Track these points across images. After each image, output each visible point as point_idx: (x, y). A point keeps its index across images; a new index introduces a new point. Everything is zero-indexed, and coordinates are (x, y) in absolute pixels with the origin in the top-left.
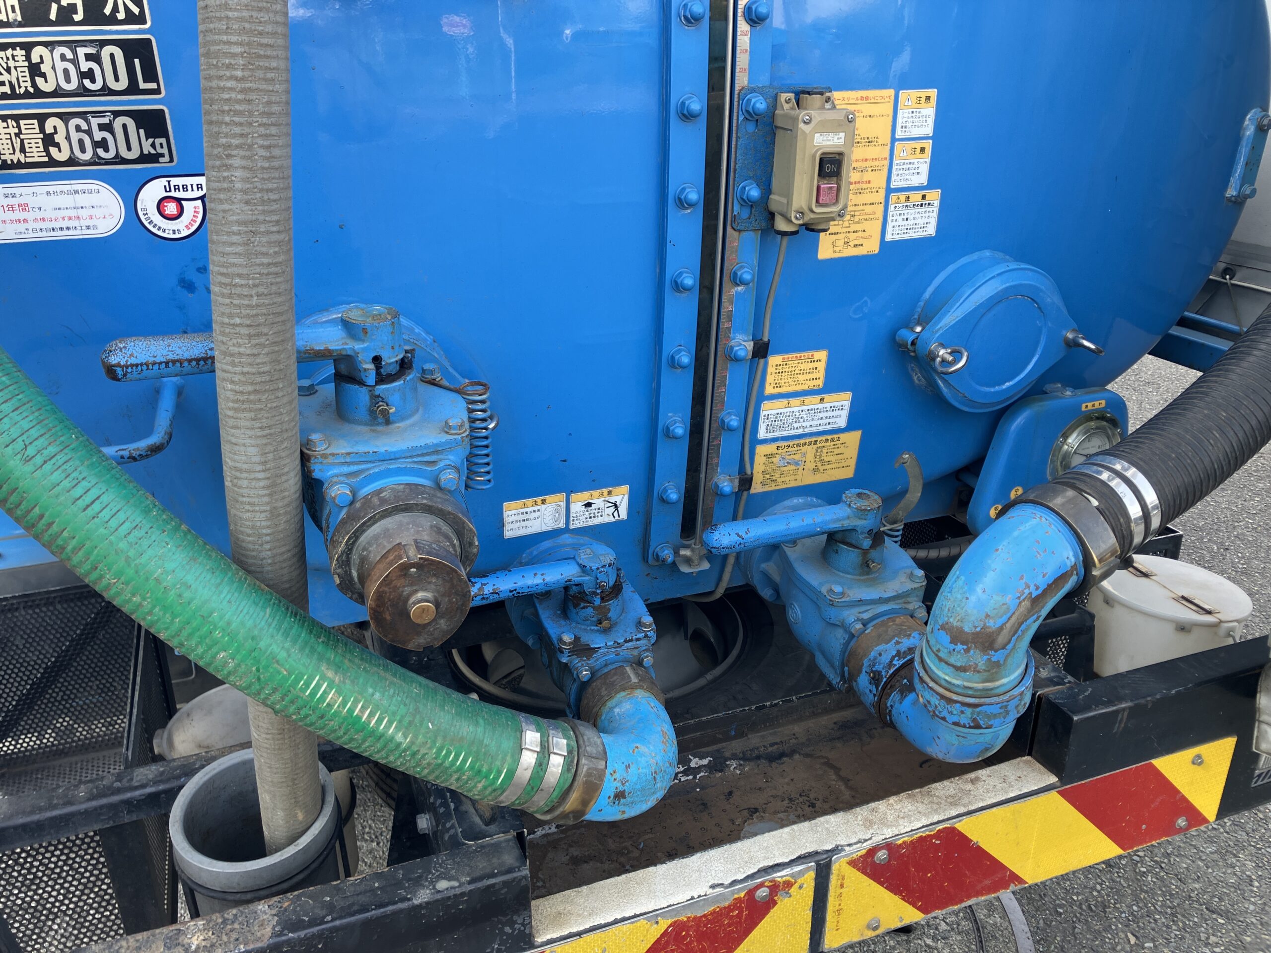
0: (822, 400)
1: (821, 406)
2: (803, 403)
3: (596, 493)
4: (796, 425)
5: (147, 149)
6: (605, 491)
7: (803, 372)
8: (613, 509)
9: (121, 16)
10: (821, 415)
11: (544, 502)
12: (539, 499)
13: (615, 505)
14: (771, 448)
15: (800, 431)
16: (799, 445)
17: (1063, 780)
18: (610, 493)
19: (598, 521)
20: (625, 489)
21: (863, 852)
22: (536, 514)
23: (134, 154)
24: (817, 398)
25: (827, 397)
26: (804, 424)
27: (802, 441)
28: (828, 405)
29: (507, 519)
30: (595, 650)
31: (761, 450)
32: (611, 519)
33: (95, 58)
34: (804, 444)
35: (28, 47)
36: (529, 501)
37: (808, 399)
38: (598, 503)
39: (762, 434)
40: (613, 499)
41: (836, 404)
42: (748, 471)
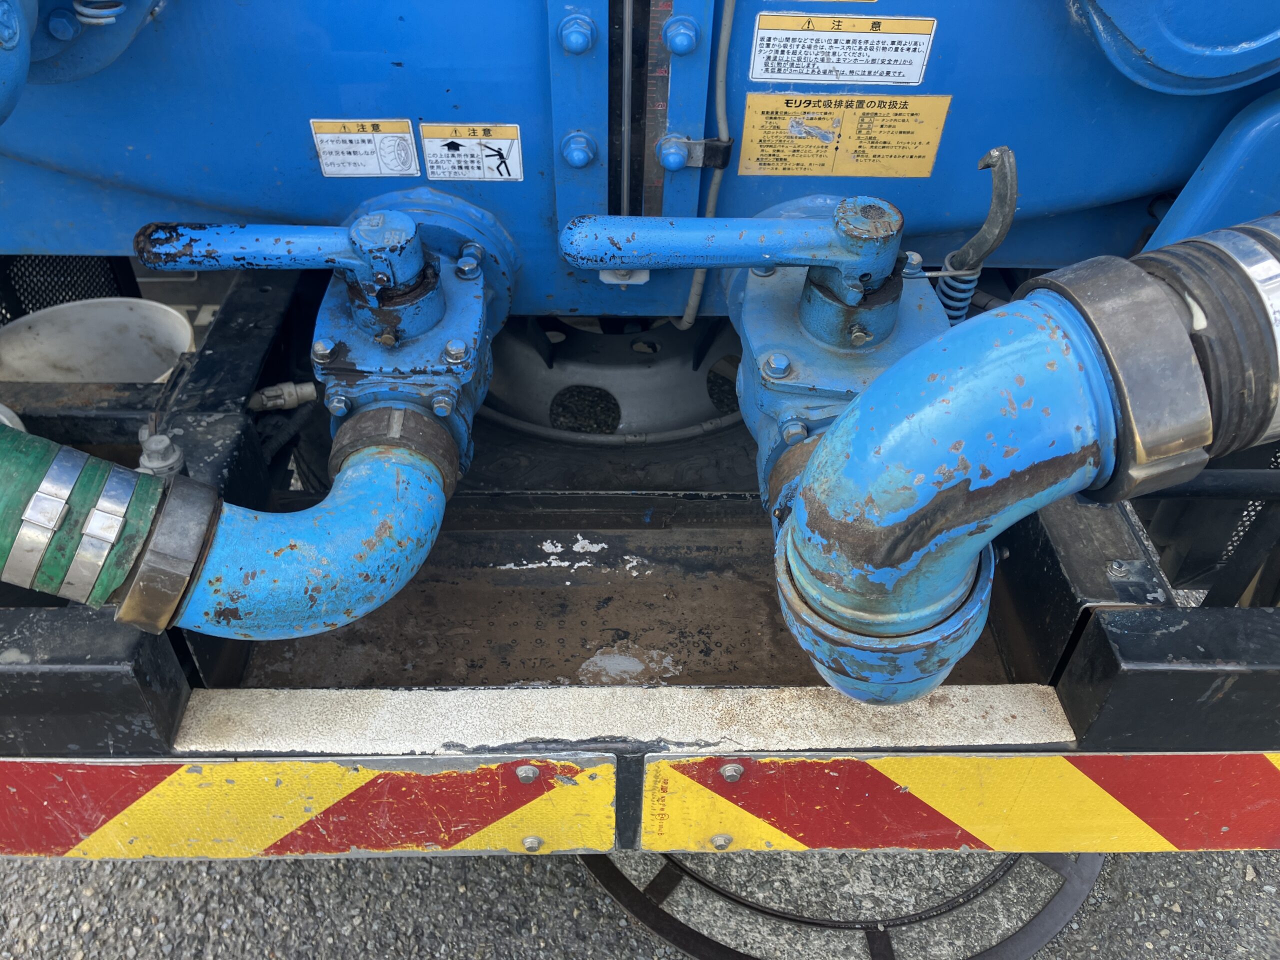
0: (876, 26)
1: (873, 37)
2: (837, 27)
3: (463, 129)
4: (822, 66)
6: (479, 127)
8: (496, 161)
10: (874, 55)
11: (376, 128)
12: (368, 123)
13: (499, 153)
14: (775, 101)
15: (830, 79)
16: (828, 104)
17: (1082, 744)
18: (487, 132)
19: (474, 175)
20: (513, 130)
21: (700, 759)
22: (369, 147)
24: (866, 21)
25: (887, 22)
26: (839, 67)
27: (834, 98)
28: (888, 38)
29: (322, 148)
30: (362, 374)
31: (755, 102)
32: (496, 177)
34: (839, 104)
36: (352, 124)
37: (847, 20)
38: (469, 145)
39: (757, 72)
40: (495, 144)
41: (904, 38)
42: (724, 134)
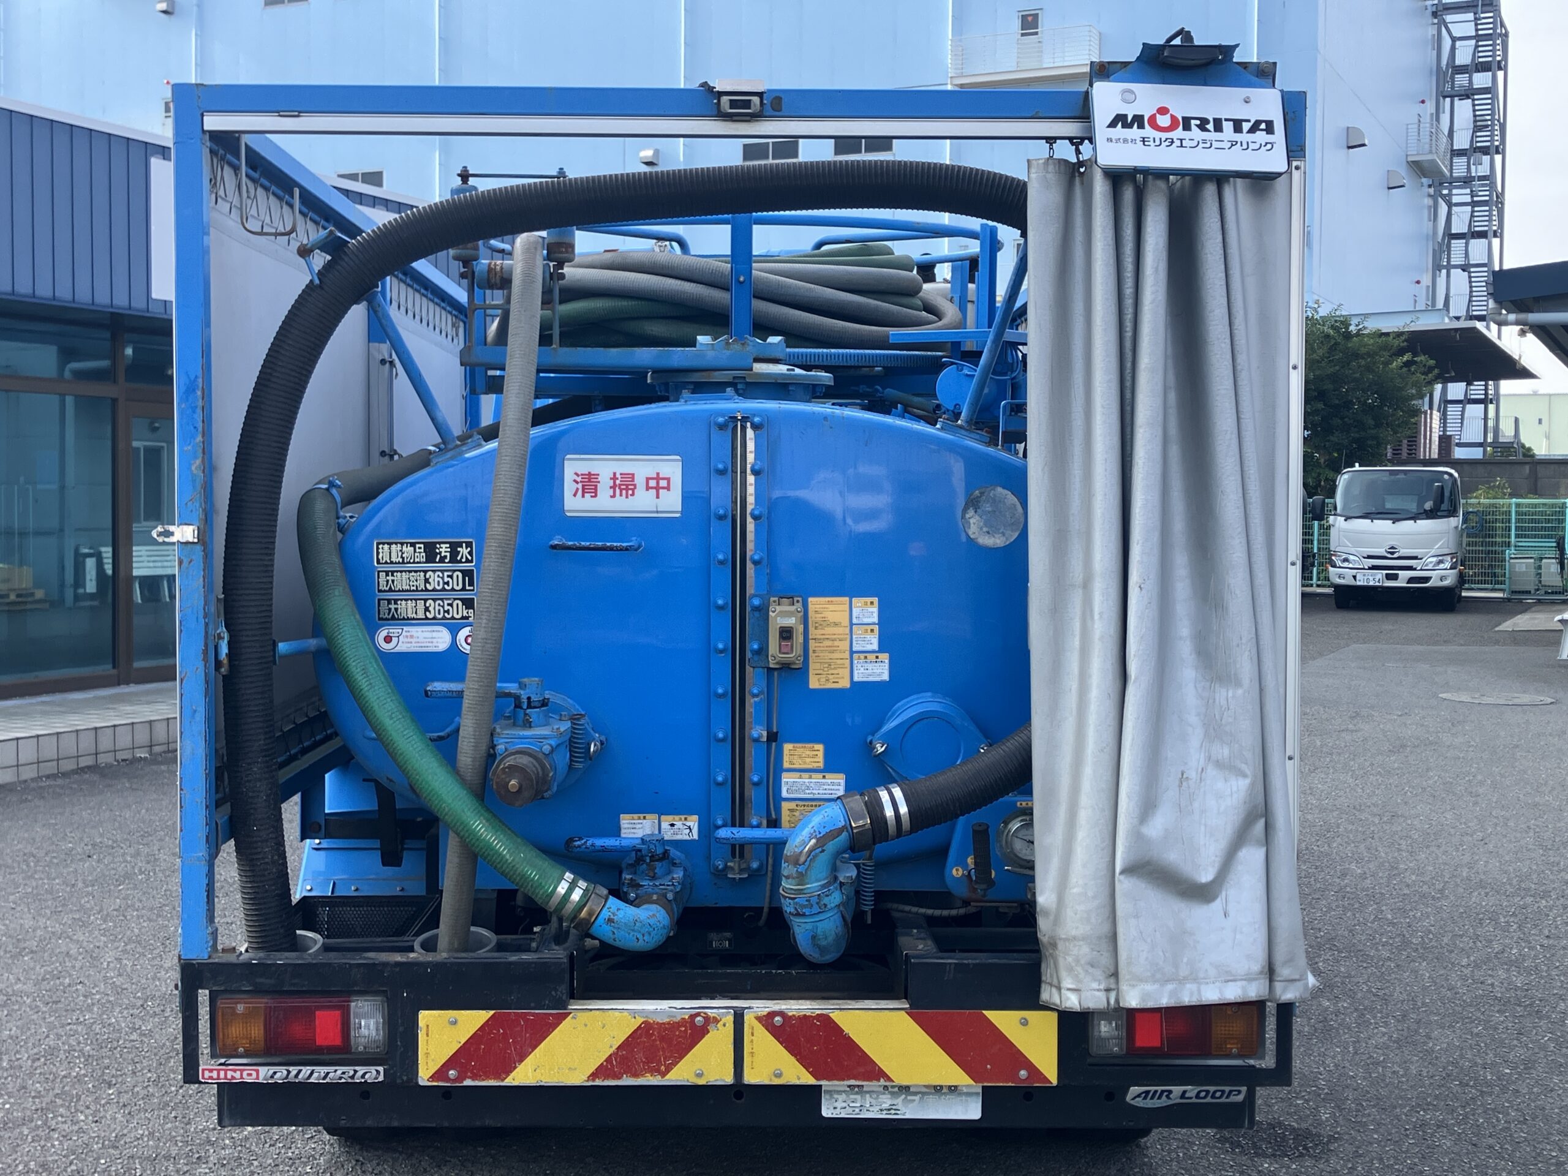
0: (824, 777)
1: (823, 781)
2: (810, 777)
3: (677, 817)
4: (807, 791)
5: (465, 614)
6: (683, 817)
7: (809, 756)
8: (688, 831)
9: (464, 560)
10: (825, 787)
11: (644, 818)
12: (642, 816)
13: (689, 828)
14: (792, 805)
15: (811, 796)
16: (812, 806)
17: (911, 1008)
18: (686, 819)
19: (679, 837)
20: (696, 817)
21: (765, 1013)
22: (640, 826)
23: (459, 616)
24: (820, 775)
25: (827, 775)
26: (814, 792)
27: (814, 803)
28: (829, 781)
29: (623, 826)
30: (642, 886)
31: (785, 806)
32: (687, 838)
33: (451, 577)
34: (816, 806)
35: (425, 572)
36: (636, 816)
37: (814, 775)
38: (679, 824)
39: (784, 794)
40: (688, 824)
41: (835, 781)
42: (774, 816)
